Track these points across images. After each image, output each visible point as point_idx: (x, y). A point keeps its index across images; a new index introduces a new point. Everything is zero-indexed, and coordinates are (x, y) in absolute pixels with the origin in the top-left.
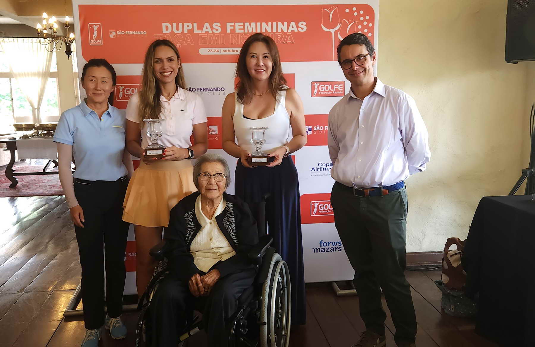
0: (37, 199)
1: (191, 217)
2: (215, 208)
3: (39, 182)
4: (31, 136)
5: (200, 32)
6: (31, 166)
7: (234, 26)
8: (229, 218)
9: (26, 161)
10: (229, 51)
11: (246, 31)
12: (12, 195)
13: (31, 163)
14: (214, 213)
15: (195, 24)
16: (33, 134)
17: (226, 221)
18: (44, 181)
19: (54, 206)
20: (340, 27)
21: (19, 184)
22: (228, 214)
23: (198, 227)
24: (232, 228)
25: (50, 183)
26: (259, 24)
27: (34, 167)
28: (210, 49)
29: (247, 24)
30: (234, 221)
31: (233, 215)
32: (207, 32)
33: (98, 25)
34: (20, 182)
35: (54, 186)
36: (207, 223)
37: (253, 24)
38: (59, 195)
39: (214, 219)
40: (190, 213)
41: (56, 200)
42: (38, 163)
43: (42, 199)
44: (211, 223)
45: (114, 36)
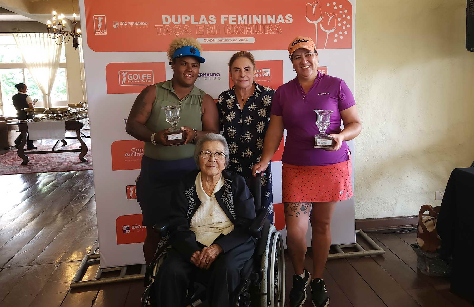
0: (46, 175)
1: (191, 193)
2: (214, 185)
3: (49, 159)
4: (41, 119)
5: (197, 23)
6: (42, 145)
7: (228, 18)
8: (227, 194)
9: (37, 141)
10: (223, 40)
11: (239, 23)
12: (24, 172)
13: (42, 142)
14: (213, 189)
15: (193, 16)
16: (43, 117)
17: (224, 197)
18: (53, 159)
19: (62, 181)
20: (322, 20)
21: (30, 162)
22: (226, 190)
23: (198, 203)
24: (230, 203)
25: (58, 160)
26: (250, 16)
27: (45, 146)
28: (206, 38)
29: (239, 17)
30: (232, 197)
31: (231, 191)
32: (203, 24)
33: (103, 16)
34: (32, 159)
35: (63, 162)
36: (207, 200)
37: (245, 17)
38: (67, 171)
39: (213, 195)
40: (191, 190)
41: (64, 176)
42: (48, 142)
43: (51, 175)
44: (211, 200)
45: (117, 26)
